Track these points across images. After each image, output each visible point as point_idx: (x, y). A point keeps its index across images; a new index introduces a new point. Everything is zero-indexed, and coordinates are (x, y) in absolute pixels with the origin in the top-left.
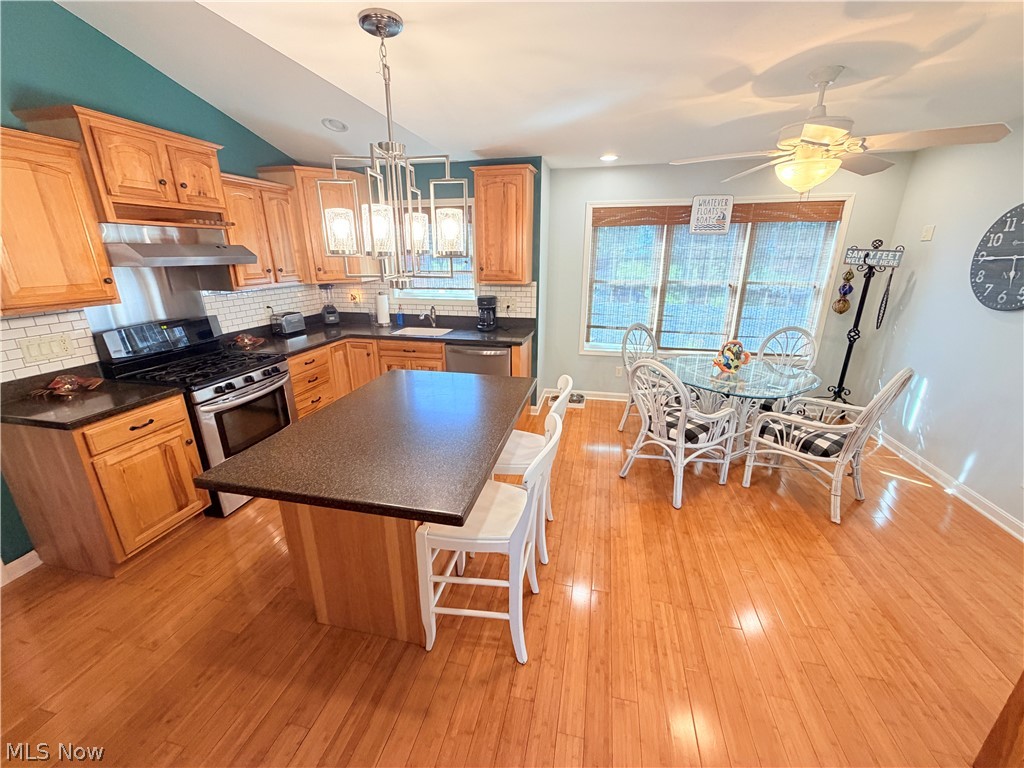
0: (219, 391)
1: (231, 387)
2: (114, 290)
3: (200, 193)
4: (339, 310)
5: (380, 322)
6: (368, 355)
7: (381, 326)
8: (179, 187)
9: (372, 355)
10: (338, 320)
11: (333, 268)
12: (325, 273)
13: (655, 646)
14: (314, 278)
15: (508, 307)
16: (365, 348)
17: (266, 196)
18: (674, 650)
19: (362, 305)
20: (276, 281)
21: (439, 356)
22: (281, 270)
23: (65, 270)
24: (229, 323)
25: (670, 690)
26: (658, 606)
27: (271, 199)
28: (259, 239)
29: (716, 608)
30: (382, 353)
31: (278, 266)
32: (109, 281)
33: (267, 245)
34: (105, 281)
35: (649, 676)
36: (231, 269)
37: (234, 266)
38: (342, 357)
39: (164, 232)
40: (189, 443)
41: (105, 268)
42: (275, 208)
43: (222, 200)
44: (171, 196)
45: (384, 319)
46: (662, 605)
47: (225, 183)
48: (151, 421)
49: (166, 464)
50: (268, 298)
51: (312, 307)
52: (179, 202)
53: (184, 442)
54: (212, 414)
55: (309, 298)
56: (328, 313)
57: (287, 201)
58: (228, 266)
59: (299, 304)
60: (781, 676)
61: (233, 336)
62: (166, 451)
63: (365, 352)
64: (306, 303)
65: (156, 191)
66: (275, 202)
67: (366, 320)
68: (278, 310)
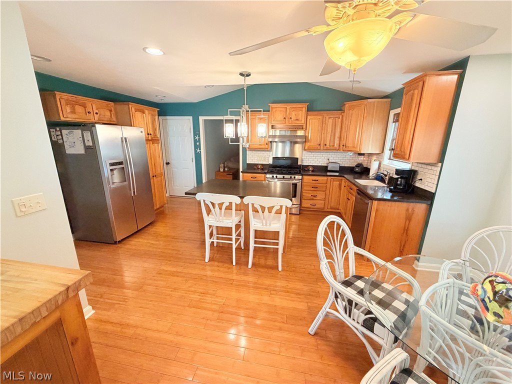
3: (296, 120)
8: (289, 119)
9: (346, 187)
12: (346, 147)
13: (203, 293)
15: (421, 180)
17: (328, 117)
18: (201, 299)
21: (355, 195)
22: (325, 145)
25: (186, 293)
26: (223, 299)
29: (219, 322)
34: (266, 144)
35: (193, 289)
46: (224, 301)
52: (289, 123)
60: (178, 334)
65: (283, 121)
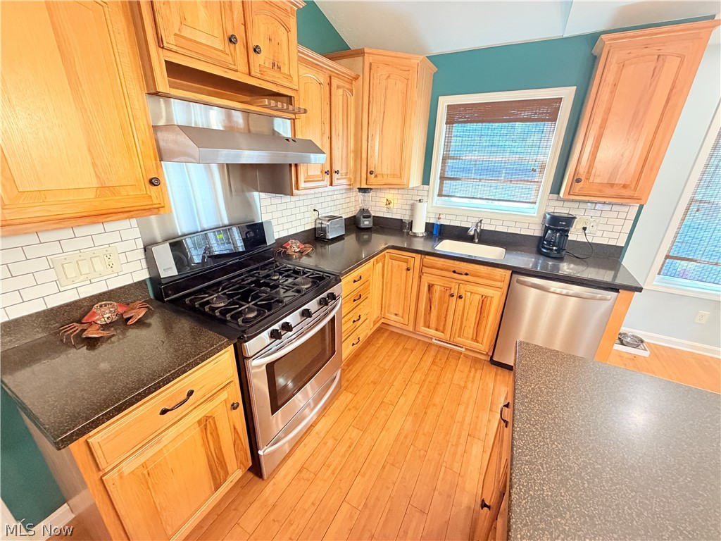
0: (275, 335)
1: (287, 327)
2: (164, 195)
3: (274, 64)
4: (373, 214)
5: (414, 230)
6: (408, 269)
7: (415, 236)
8: (251, 51)
9: (411, 270)
10: (371, 225)
11: (385, 171)
12: (376, 176)
14: (364, 181)
15: (585, 229)
16: (406, 261)
17: (335, 82)
19: (395, 211)
20: (331, 185)
21: (499, 284)
22: (337, 172)
23: (94, 165)
24: (280, 227)
27: (338, 87)
28: (323, 134)
30: (425, 270)
31: (336, 168)
32: (154, 182)
33: (328, 141)
34: (151, 182)
36: (293, 168)
37: (296, 165)
38: (381, 269)
39: (229, 117)
40: (234, 407)
41: (151, 163)
42: (341, 97)
43: (295, 79)
44: (242, 66)
45: (419, 229)
47: (300, 60)
48: (191, 393)
49: (206, 443)
50: (315, 201)
51: (347, 210)
52: (250, 74)
53: (229, 406)
54: (264, 367)
55: (347, 200)
56: (364, 217)
57: (351, 91)
58: (290, 165)
59: (339, 207)
61: (282, 242)
62: (207, 424)
63: (405, 266)
64: (345, 206)
65: (224, 52)
66: (341, 91)
67: (399, 228)
68: (323, 213)
